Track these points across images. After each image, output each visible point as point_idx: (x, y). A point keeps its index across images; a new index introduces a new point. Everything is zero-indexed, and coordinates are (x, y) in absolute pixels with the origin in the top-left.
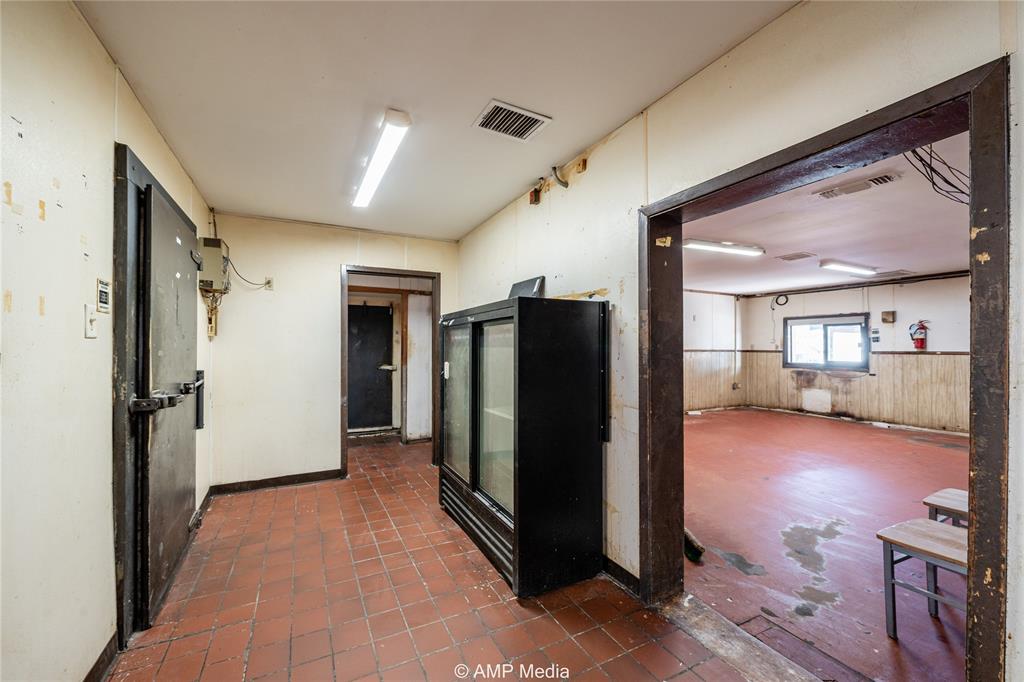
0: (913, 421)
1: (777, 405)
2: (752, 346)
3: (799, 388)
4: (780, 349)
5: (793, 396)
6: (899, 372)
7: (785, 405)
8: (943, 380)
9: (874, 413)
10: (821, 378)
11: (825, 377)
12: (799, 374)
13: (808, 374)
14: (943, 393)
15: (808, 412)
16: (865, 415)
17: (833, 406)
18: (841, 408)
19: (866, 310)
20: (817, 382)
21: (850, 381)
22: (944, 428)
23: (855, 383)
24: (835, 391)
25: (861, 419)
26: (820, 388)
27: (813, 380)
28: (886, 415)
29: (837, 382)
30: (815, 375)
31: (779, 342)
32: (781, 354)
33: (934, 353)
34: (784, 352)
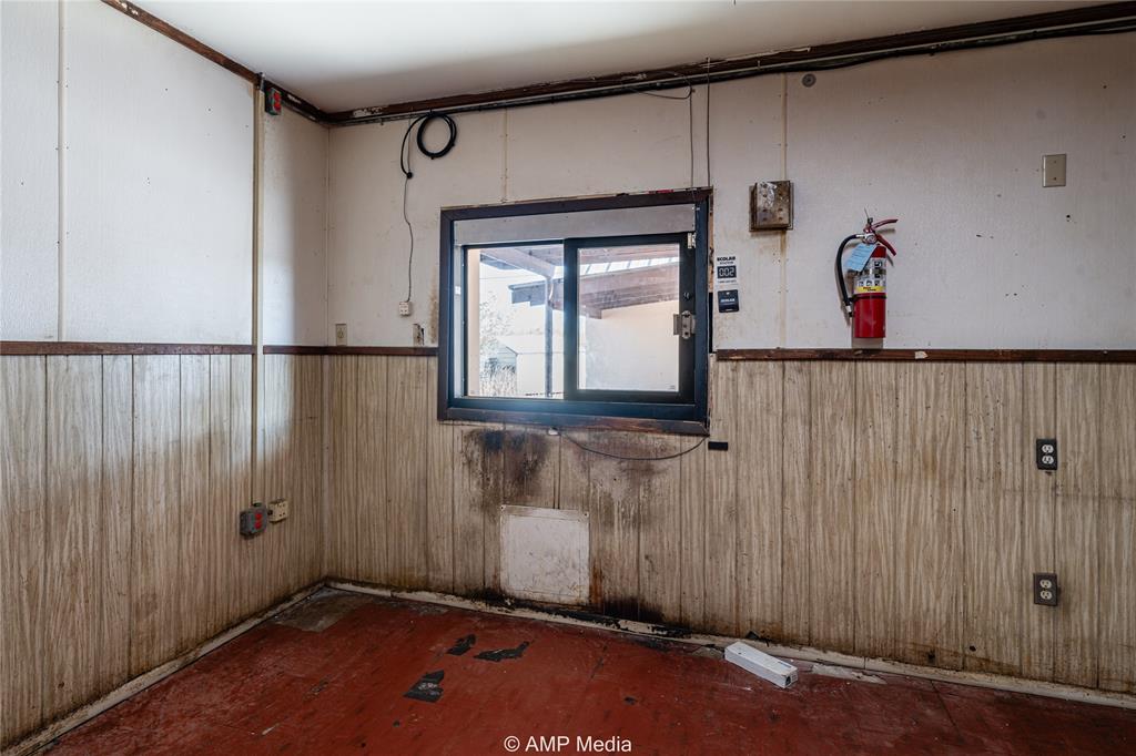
0: (840, 629)
1: (419, 574)
2: (341, 330)
3: (489, 505)
4: (429, 342)
5: (470, 536)
6: (797, 430)
7: (445, 575)
8: (930, 466)
9: (722, 604)
10: (561, 464)
11: (569, 454)
12: (491, 443)
13: (518, 442)
14: (929, 517)
15: (520, 603)
16: (694, 612)
17: (597, 576)
18: (620, 585)
19: (701, 183)
20: (547, 476)
21: (649, 471)
22: (931, 658)
23: (667, 478)
24: (601, 515)
25: (682, 627)
26: (556, 505)
27: (533, 471)
28: (759, 609)
29: (608, 478)
30: (541, 448)
31: (425, 315)
32: (433, 362)
33: (906, 356)
34: (442, 353)
